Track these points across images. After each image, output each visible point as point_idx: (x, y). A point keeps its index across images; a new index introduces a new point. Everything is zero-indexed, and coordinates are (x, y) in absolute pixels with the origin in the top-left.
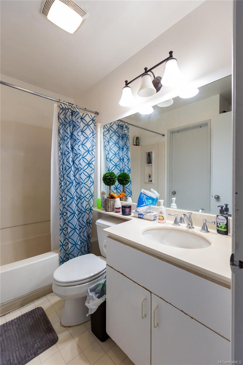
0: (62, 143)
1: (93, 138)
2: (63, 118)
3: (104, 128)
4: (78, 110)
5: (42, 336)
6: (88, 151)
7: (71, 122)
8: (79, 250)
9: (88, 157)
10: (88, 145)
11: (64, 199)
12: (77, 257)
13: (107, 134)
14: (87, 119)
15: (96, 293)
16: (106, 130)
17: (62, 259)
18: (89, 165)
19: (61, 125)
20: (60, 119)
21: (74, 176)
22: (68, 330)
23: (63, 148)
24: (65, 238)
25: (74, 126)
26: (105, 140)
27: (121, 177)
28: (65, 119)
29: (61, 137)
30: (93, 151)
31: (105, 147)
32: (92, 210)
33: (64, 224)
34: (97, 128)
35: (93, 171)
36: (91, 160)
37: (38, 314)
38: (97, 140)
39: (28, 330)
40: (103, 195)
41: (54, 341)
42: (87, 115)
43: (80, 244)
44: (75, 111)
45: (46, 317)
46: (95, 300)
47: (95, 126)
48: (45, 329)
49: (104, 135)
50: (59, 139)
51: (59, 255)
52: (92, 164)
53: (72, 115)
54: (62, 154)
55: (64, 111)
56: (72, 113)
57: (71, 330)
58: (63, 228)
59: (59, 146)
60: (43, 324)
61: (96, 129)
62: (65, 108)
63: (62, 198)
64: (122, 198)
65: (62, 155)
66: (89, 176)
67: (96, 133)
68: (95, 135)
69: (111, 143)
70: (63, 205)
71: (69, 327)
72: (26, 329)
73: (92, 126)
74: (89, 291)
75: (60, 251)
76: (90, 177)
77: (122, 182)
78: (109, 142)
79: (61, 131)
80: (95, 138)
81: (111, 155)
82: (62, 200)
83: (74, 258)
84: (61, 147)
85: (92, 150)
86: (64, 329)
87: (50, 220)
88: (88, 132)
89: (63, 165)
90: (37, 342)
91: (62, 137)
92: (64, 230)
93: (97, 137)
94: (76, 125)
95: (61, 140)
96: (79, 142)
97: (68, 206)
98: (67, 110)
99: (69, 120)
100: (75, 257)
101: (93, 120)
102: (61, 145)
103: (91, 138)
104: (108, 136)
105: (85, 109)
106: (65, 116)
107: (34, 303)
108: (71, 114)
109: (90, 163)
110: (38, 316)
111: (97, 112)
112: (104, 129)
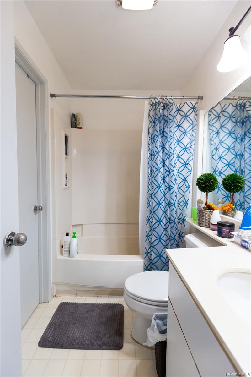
0: (151, 143)
1: (193, 131)
2: (153, 115)
3: (211, 115)
4: (171, 101)
5: (111, 333)
6: (185, 149)
7: (162, 117)
8: (164, 264)
9: (185, 157)
10: (186, 141)
11: (151, 204)
12: (161, 270)
13: (216, 122)
14: (186, 109)
15: (163, 323)
16: (213, 117)
17: (146, 267)
18: (186, 166)
19: (151, 123)
20: (150, 117)
21: (164, 179)
22: (135, 345)
23: (152, 149)
24: (150, 246)
25: (165, 121)
26: (211, 131)
27: (227, 180)
28: (156, 115)
29: (150, 137)
30: (192, 148)
31: (211, 140)
32: (185, 220)
33: (150, 230)
34: (198, 118)
35: (190, 172)
36: (188, 159)
37: (118, 310)
38: (197, 133)
39: (105, 320)
40: (199, 204)
41: (118, 346)
42: (186, 103)
43: (166, 258)
44: (168, 102)
45: (122, 318)
46: (154, 332)
47: (196, 115)
48: (116, 329)
49: (209, 125)
50: (149, 139)
51: (144, 262)
52: (189, 164)
53: (164, 109)
54: (151, 155)
55: (154, 107)
56: (164, 106)
57: (137, 347)
58: (149, 235)
59: (148, 147)
60: (117, 322)
61: (197, 120)
62: (156, 103)
63: (149, 202)
64: (227, 211)
65: (150, 157)
66: (185, 179)
67: (197, 125)
68: (195, 127)
69: (222, 134)
70: (150, 210)
71: (137, 342)
72: (104, 318)
73: (192, 116)
74: (154, 316)
75: (145, 258)
76: (186, 181)
77: (228, 188)
78: (218, 133)
79: (151, 130)
80: (195, 131)
81: (221, 150)
82: (149, 205)
83: (157, 270)
84: (151, 147)
85: (190, 147)
86: (132, 341)
87: (139, 224)
88: (186, 125)
89: (151, 168)
90: (106, 337)
91: (152, 137)
92: (150, 238)
93: (197, 129)
94: (168, 120)
95: (150, 140)
96: (171, 138)
97: (154, 212)
98: (158, 105)
99: (159, 116)
100: (159, 270)
101: (194, 108)
102: (150, 145)
103: (189, 132)
104: (217, 125)
105: (183, 98)
106: (155, 112)
107: (120, 297)
108: (162, 108)
109: (187, 163)
110: (117, 312)
111: (201, 96)
112: (210, 117)
